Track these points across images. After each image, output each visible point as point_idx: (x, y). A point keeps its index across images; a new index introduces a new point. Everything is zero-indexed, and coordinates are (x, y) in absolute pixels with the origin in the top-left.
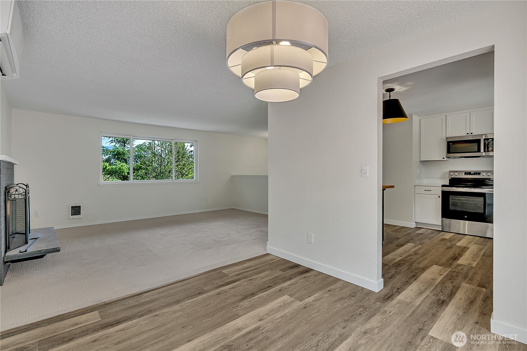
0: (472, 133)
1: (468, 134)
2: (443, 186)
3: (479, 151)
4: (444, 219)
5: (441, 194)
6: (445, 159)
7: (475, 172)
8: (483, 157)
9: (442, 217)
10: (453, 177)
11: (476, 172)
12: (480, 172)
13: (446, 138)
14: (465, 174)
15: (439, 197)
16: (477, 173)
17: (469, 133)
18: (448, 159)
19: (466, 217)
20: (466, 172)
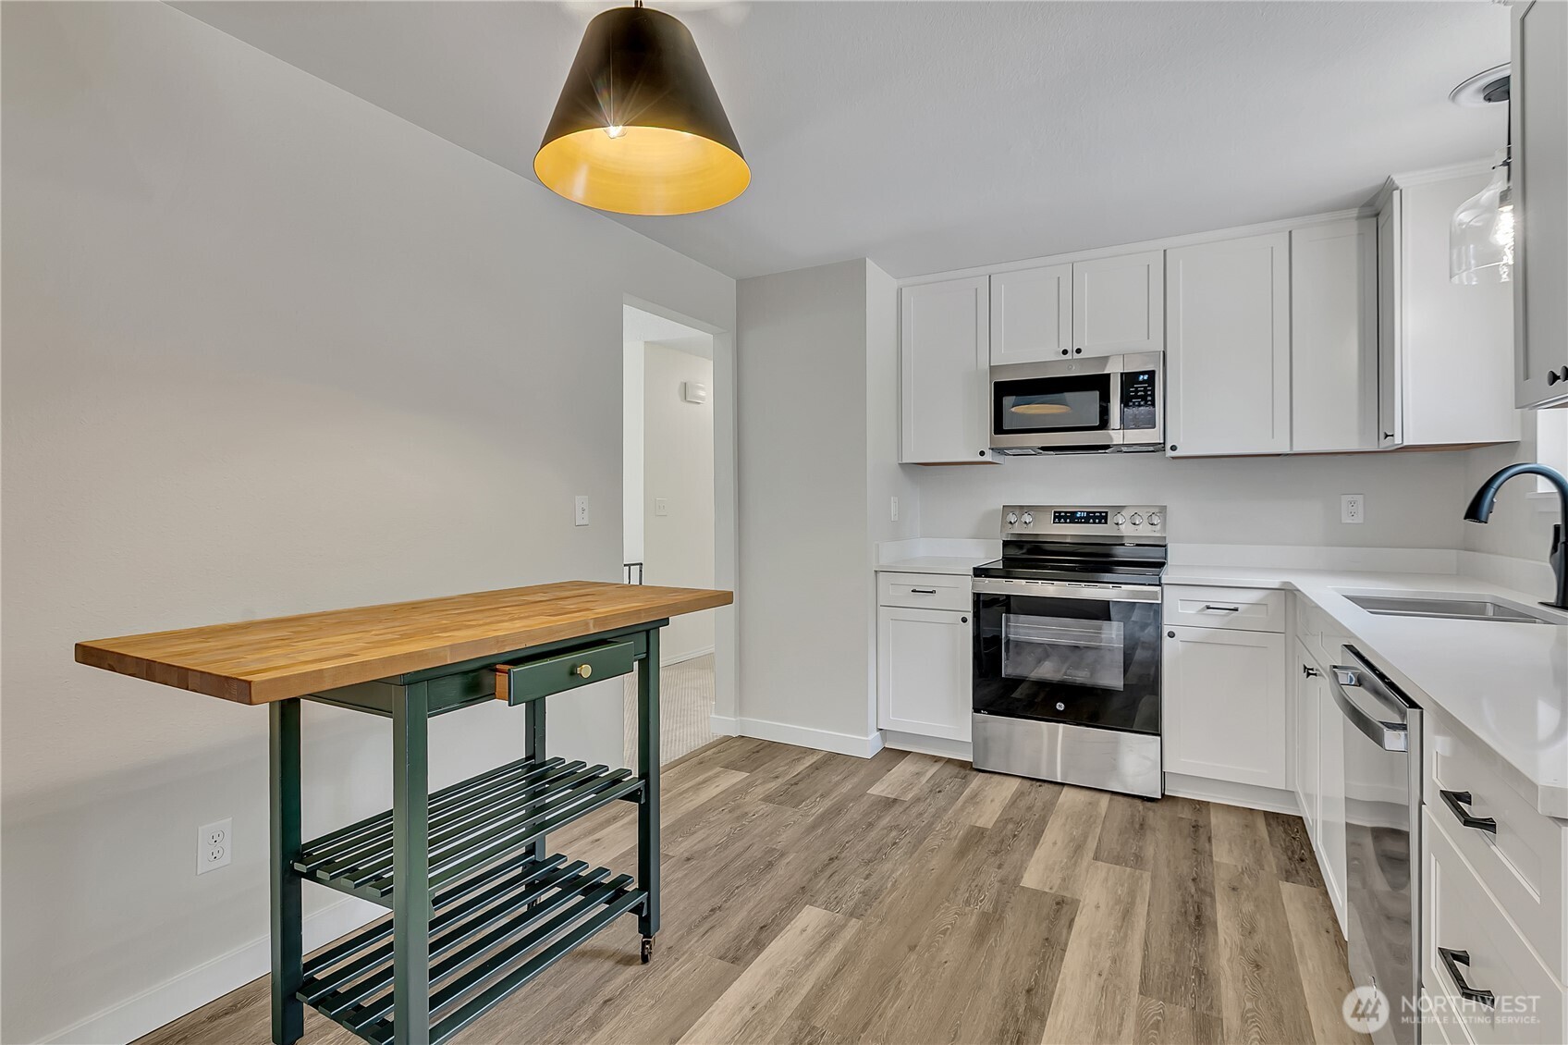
0: (1079, 351)
1: (1065, 352)
2: (979, 572)
3: (1104, 424)
4: (983, 716)
5: (970, 608)
6: (987, 458)
7: (1088, 513)
8: (1119, 449)
9: (976, 710)
10: (1018, 529)
11: (1094, 513)
12: (1106, 513)
13: (990, 366)
14: (1055, 517)
15: (964, 620)
16: (1097, 517)
17: (1069, 350)
18: (999, 459)
19: (1060, 706)
20: (1060, 512)
